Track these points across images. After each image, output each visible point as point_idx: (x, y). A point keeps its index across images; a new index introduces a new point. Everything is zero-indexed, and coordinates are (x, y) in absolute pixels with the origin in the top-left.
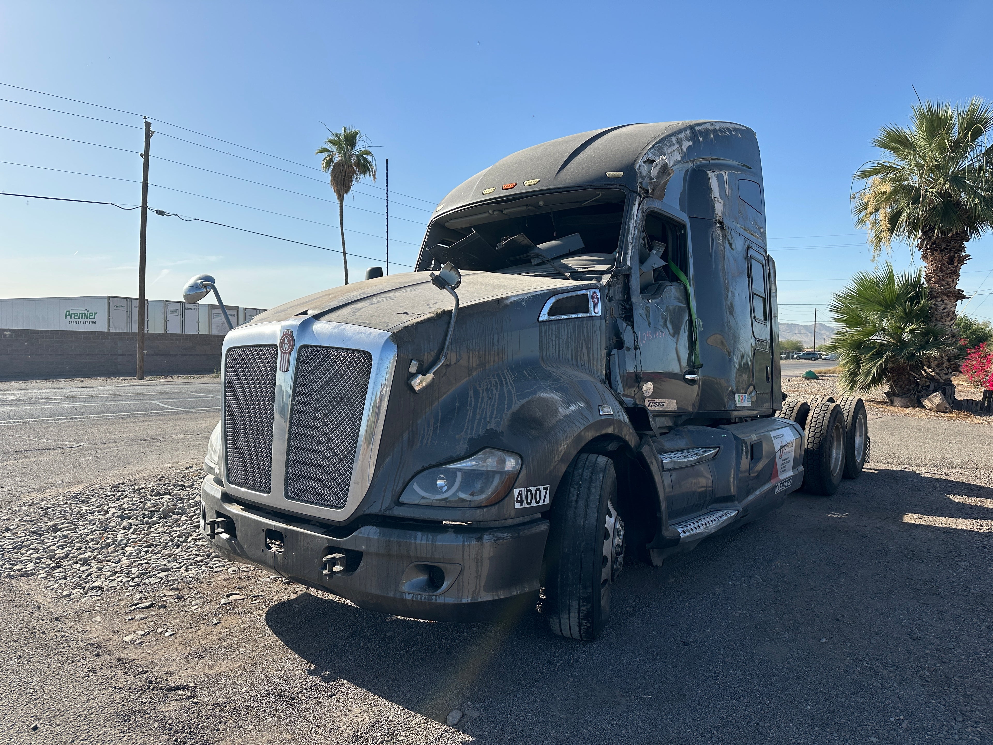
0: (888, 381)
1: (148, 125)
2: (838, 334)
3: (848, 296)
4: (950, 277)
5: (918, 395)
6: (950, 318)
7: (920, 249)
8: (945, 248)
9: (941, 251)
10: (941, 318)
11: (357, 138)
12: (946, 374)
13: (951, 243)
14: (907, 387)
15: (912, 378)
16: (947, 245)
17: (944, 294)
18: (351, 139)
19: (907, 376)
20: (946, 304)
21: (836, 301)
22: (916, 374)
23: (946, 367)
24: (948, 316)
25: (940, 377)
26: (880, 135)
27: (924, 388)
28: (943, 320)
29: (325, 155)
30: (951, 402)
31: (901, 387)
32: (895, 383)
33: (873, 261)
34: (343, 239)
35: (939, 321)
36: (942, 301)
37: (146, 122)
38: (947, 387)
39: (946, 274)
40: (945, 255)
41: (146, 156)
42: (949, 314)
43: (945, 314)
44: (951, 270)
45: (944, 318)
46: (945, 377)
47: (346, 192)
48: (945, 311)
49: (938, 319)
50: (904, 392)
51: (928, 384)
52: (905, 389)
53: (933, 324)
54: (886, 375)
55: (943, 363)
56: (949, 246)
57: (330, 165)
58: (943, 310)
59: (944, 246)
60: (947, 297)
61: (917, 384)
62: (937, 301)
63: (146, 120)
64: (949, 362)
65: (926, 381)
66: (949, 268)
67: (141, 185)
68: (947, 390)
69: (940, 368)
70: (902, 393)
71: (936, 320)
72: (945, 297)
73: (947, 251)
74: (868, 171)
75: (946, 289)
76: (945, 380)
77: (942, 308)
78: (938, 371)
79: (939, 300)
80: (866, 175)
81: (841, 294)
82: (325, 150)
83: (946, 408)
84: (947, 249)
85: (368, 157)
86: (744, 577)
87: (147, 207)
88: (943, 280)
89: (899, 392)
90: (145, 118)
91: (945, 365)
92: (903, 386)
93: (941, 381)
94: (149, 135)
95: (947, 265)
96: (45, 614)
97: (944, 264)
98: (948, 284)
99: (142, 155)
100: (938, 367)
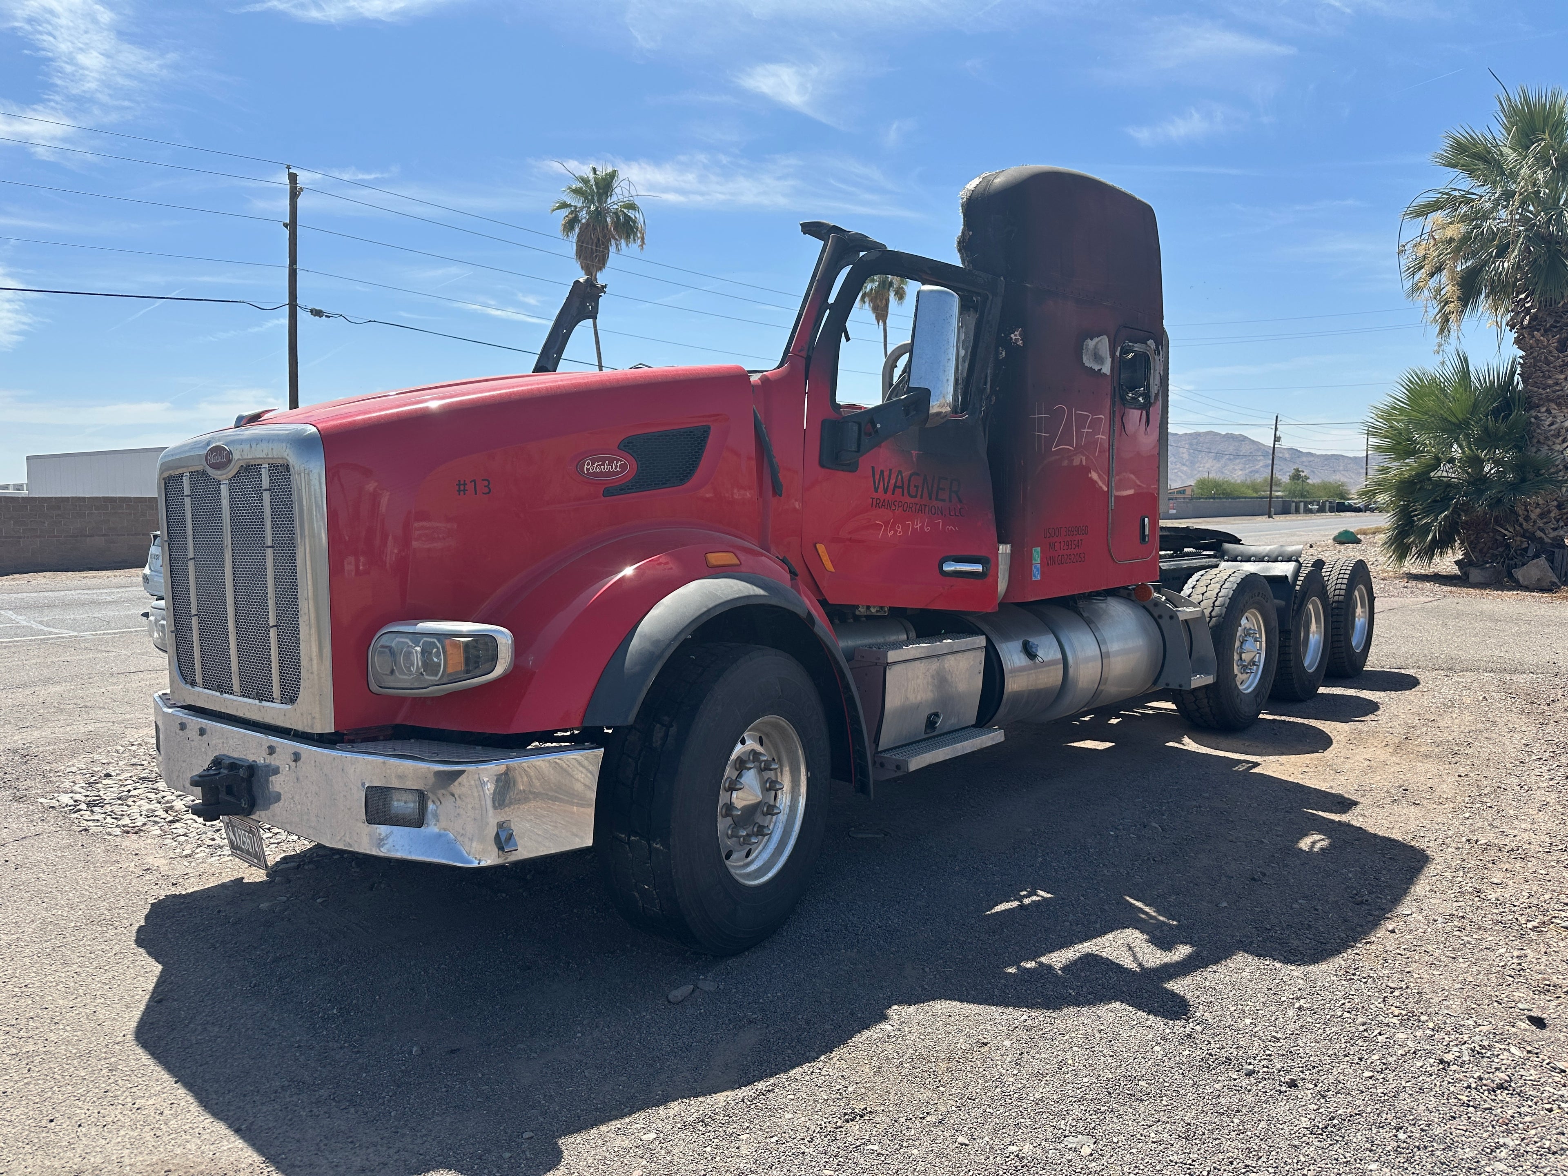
0: (1462, 543)
1: (293, 178)
2: (1379, 471)
3: (1394, 408)
4: (1561, 372)
5: (1508, 564)
6: (1561, 438)
7: (1512, 328)
8: (1551, 326)
9: (1546, 331)
10: (1547, 438)
11: (615, 184)
12: (1555, 529)
13: (1562, 317)
14: (1491, 551)
15: (1499, 538)
16: (1556, 322)
17: (1552, 401)
18: (605, 185)
19: (1491, 534)
20: (1555, 417)
21: (1376, 417)
22: (1506, 530)
23: (1555, 518)
24: (1558, 435)
25: (1545, 534)
26: (1444, 146)
27: (1519, 552)
28: (1550, 443)
29: (566, 212)
30: (1563, 573)
31: (1481, 551)
32: (1471, 546)
33: (1438, 353)
34: (597, 343)
35: (1544, 444)
36: (1548, 411)
37: (290, 174)
38: (1556, 550)
39: (1555, 367)
40: (1553, 336)
41: (292, 225)
42: (1559, 433)
43: (1552, 432)
44: (1563, 361)
45: (1551, 438)
46: (1553, 534)
47: (600, 269)
48: (1553, 427)
49: (1542, 441)
50: (1486, 559)
51: (1525, 545)
52: (1488, 555)
53: (1534, 449)
54: (1459, 534)
55: (1549, 512)
56: (1559, 322)
57: (572, 228)
58: (1550, 426)
59: (1550, 322)
60: (1557, 404)
61: (1508, 546)
62: (1539, 411)
63: (291, 171)
64: (1560, 510)
65: (1522, 542)
66: (1559, 358)
67: (287, 271)
68: (1556, 555)
69: (1545, 520)
70: (1483, 560)
71: (1538, 442)
72: (1553, 406)
73: (1555, 330)
74: (1425, 206)
75: (1554, 392)
76: (1554, 539)
77: (1547, 423)
78: (1541, 525)
79: (1544, 409)
80: (1424, 211)
81: (1381, 406)
82: (564, 205)
83: (1553, 583)
84: (1556, 327)
85: (631, 213)
86: (1135, 826)
87: (296, 305)
88: (1550, 377)
89: (1478, 560)
90: (289, 167)
91: (1552, 515)
92: (1485, 550)
93: (1547, 540)
94: (294, 194)
95: (1556, 353)
96: (160, 877)
97: (1551, 352)
98: (1557, 384)
99: (286, 225)
100: (1542, 519)
